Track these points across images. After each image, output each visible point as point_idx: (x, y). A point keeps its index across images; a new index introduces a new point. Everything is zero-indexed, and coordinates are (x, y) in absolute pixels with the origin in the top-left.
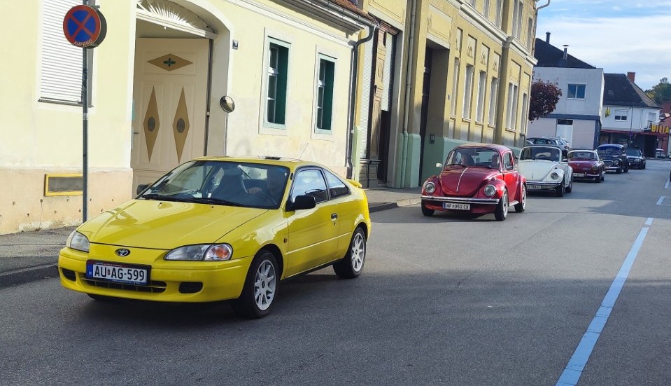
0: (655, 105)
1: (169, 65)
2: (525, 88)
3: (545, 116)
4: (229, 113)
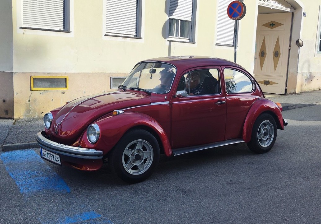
1: (272, 26)
4: (301, 48)
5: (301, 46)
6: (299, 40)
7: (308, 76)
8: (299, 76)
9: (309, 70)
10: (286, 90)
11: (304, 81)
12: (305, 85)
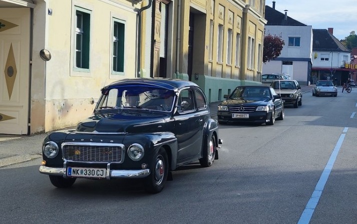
0: (347, 50)
2: (260, 40)
3: (274, 59)
4: (47, 62)
5: (48, 60)
6: (44, 51)
7: (62, 105)
8: (48, 107)
9: (63, 96)
10: (29, 128)
11: (57, 113)
12: (58, 118)
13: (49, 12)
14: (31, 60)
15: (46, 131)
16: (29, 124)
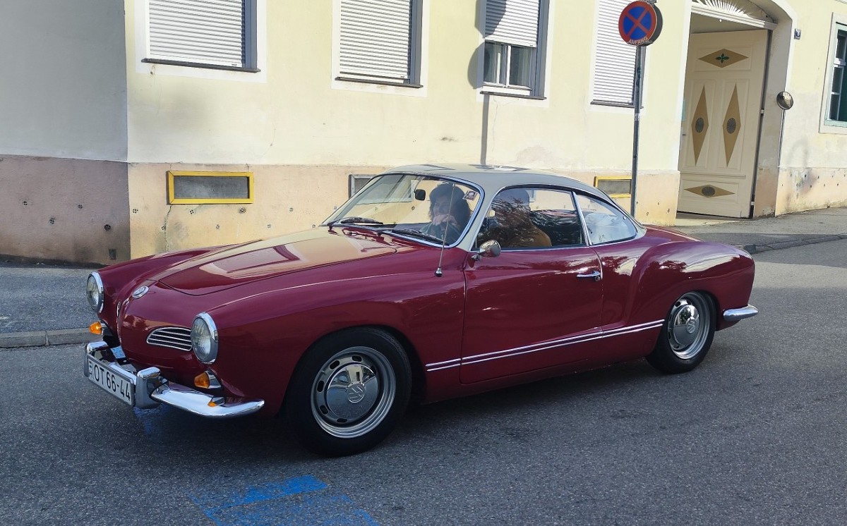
1: (722, 62)
5: (788, 108)
6: (784, 94)
7: (803, 177)
8: (783, 178)
9: (805, 162)
10: (752, 208)
11: (795, 187)
12: (795, 196)
13: (796, 34)
14: (762, 108)
15: (776, 214)
16: (752, 203)
